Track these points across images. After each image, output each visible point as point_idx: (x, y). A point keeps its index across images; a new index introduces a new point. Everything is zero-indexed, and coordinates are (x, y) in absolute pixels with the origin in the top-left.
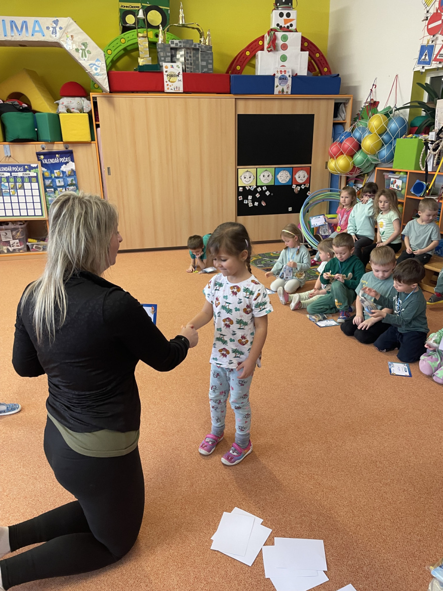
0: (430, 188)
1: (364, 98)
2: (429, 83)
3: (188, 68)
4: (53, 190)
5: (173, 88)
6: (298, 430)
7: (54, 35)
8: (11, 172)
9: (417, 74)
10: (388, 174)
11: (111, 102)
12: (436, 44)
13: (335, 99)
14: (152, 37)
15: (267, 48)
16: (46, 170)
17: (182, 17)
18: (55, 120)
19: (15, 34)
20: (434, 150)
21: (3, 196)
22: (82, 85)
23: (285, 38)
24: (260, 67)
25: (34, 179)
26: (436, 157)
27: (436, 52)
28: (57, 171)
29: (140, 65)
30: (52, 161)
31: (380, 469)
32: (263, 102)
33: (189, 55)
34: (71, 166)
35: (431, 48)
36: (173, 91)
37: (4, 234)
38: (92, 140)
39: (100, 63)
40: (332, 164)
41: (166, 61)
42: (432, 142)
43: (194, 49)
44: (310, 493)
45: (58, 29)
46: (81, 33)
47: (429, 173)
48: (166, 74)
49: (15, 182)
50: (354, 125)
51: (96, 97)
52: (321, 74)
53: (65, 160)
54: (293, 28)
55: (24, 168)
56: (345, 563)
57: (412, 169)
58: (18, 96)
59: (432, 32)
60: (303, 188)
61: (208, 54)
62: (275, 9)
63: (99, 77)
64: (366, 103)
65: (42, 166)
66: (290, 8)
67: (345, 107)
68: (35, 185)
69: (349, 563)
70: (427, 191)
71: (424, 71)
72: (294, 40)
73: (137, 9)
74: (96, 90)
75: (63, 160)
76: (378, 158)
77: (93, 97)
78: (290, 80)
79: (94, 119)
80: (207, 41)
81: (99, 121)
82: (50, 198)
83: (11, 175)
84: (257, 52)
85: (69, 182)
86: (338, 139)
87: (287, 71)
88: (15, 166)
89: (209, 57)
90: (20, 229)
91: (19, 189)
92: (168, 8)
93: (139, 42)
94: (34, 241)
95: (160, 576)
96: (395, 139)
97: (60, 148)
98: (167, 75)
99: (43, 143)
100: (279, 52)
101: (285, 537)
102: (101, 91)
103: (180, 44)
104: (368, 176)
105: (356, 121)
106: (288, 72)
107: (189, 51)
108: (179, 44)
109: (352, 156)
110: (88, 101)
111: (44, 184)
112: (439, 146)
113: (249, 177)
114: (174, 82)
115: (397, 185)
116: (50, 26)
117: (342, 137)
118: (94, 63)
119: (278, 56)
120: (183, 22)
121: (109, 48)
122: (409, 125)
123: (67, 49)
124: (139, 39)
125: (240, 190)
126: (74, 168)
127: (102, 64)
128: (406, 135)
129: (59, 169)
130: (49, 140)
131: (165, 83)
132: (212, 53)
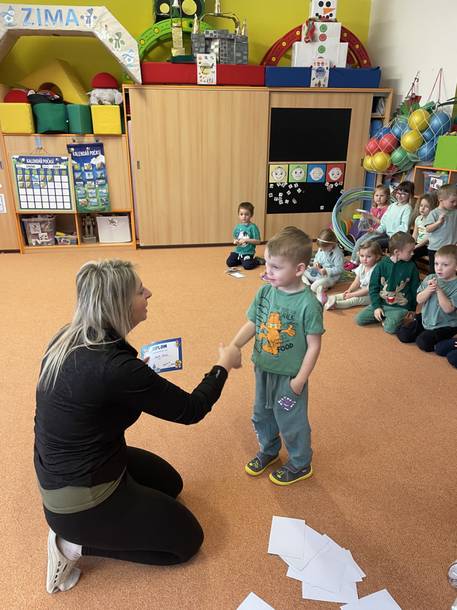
1: (405, 92)
3: (222, 59)
4: (82, 183)
5: (206, 80)
6: (331, 432)
7: (88, 25)
8: (41, 164)
10: (428, 173)
11: (142, 94)
13: (374, 93)
14: (186, 27)
15: (305, 39)
16: (76, 163)
17: (218, 6)
18: (87, 112)
19: (49, 23)
21: (33, 189)
22: (113, 76)
23: (324, 28)
24: (297, 58)
25: (64, 171)
28: (87, 164)
29: (173, 56)
30: (82, 154)
31: (414, 476)
32: (299, 95)
33: (224, 45)
34: (101, 159)
36: (206, 83)
37: (33, 227)
38: (122, 134)
39: (134, 54)
40: (368, 161)
41: (200, 52)
43: (229, 40)
44: (343, 495)
45: (92, 18)
46: (116, 22)
48: (200, 65)
49: (46, 174)
50: (393, 120)
51: (128, 89)
52: (360, 67)
53: (95, 153)
54: (333, 18)
55: (55, 160)
56: (379, 565)
57: (454, 168)
60: (336, 186)
61: (243, 45)
63: (132, 68)
64: (407, 98)
65: (72, 159)
67: (384, 101)
68: (65, 178)
69: (382, 564)
72: (333, 30)
74: (128, 81)
75: (93, 153)
76: (418, 156)
77: (125, 89)
78: (327, 72)
79: (125, 111)
80: (243, 31)
81: (130, 114)
82: (79, 192)
83: (42, 168)
84: (294, 42)
85: (99, 176)
86: (376, 135)
87: (325, 62)
88: (43, 158)
89: (244, 48)
90: (49, 223)
91: (50, 181)
93: (173, 32)
94: (63, 235)
96: (437, 136)
97: (91, 141)
98: (201, 67)
99: (74, 135)
100: (316, 43)
102: (132, 82)
103: (215, 34)
104: (406, 174)
105: (396, 116)
106: (326, 64)
107: (224, 42)
108: (214, 34)
109: (390, 154)
110: (120, 93)
111: (74, 177)
113: (280, 173)
114: (207, 74)
115: (437, 185)
116: (85, 16)
117: (381, 133)
118: (127, 54)
119: (316, 47)
120: (218, 11)
121: (142, 38)
122: (453, 122)
123: (101, 39)
124: (173, 29)
125: (271, 187)
126: (104, 162)
127: (135, 54)
128: (449, 132)
129: (89, 162)
130: (80, 132)
131: (198, 74)
132: (248, 44)
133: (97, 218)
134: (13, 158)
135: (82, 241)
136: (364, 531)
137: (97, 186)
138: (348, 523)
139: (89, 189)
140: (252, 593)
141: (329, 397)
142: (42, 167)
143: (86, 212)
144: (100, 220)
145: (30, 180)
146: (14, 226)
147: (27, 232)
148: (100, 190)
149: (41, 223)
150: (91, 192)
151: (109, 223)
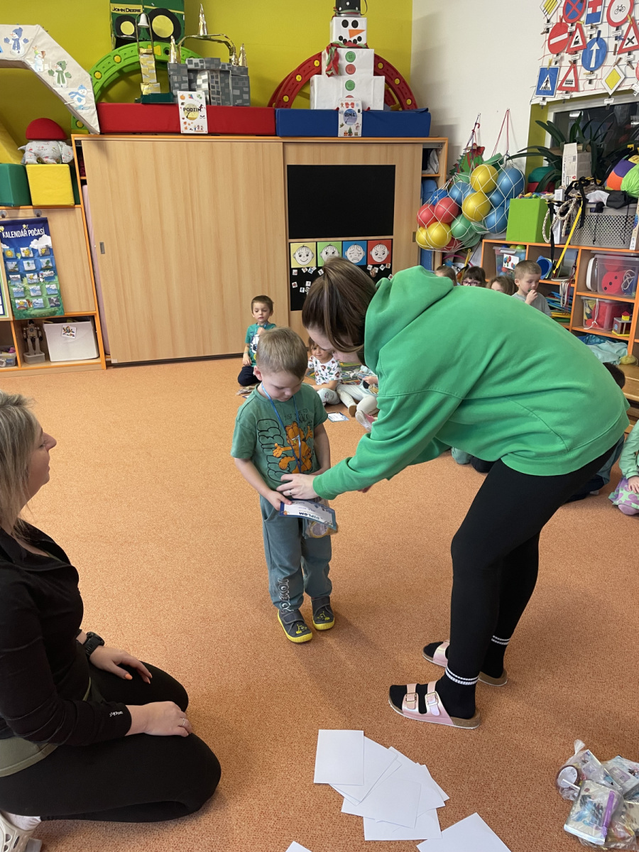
0: (557, 267)
1: (463, 142)
2: (552, 121)
3: (214, 98)
4: (19, 276)
5: (192, 127)
7: (16, 51)
9: (536, 109)
10: (500, 248)
11: (102, 148)
12: (560, 67)
13: (424, 143)
14: (160, 54)
15: (326, 71)
16: (8, 247)
17: (203, 25)
18: (20, 174)
20: (562, 214)
22: (57, 122)
23: (351, 57)
24: (317, 97)
26: (565, 223)
27: (561, 77)
28: (25, 249)
29: (144, 94)
30: (16, 234)
32: (323, 148)
33: (215, 80)
34: (46, 241)
35: (555, 72)
36: (193, 132)
38: (76, 204)
39: (86, 91)
40: (422, 235)
41: (182, 88)
42: (559, 204)
43: (221, 72)
45: (21, 42)
46: (56, 47)
47: (556, 246)
48: (183, 107)
50: (451, 179)
51: (80, 141)
52: (403, 109)
53: (36, 232)
54: (362, 43)
56: (466, 780)
57: (532, 241)
59: (555, 49)
60: (382, 269)
61: (242, 79)
62: (336, 16)
63: (84, 111)
64: (466, 149)
65: (2, 242)
66: (358, 14)
67: (438, 155)
69: (470, 779)
70: (554, 272)
71: (545, 104)
72: (364, 59)
73: (137, 13)
74: (79, 130)
75: (32, 232)
76: (485, 226)
77: (76, 141)
78: (360, 116)
79: (77, 172)
80: (240, 60)
81: (85, 176)
82: (14, 289)
84: (312, 76)
85: (44, 265)
86: (430, 200)
87: (355, 103)
89: (244, 84)
92: (183, 13)
93: (141, 61)
96: (508, 199)
97: (29, 215)
98: (184, 109)
99: (3, 208)
100: (344, 77)
102: (86, 131)
103: (202, 64)
104: (471, 251)
105: (454, 174)
106: (357, 105)
107: (214, 74)
108: (200, 64)
109: (450, 224)
110: (69, 147)
111: (6, 268)
112: (568, 209)
113: (306, 254)
114: (194, 119)
115: (512, 264)
116: (10, 38)
117: (435, 197)
118: (76, 91)
119: (342, 82)
120: (204, 32)
121: (97, 70)
122: (527, 180)
123: (36, 71)
124: (142, 57)
125: (294, 274)
126: (50, 244)
127: (88, 92)
128: (523, 194)
129: (28, 245)
130: (11, 204)
131: (181, 120)
132: (248, 77)
133: (45, 326)
135: (24, 360)
137: (41, 280)
138: (422, 727)
139: (29, 284)
140: (294, 842)
141: (387, 558)
143: (27, 318)
144: (48, 327)
148: (47, 286)
150: (33, 290)
151: (63, 333)
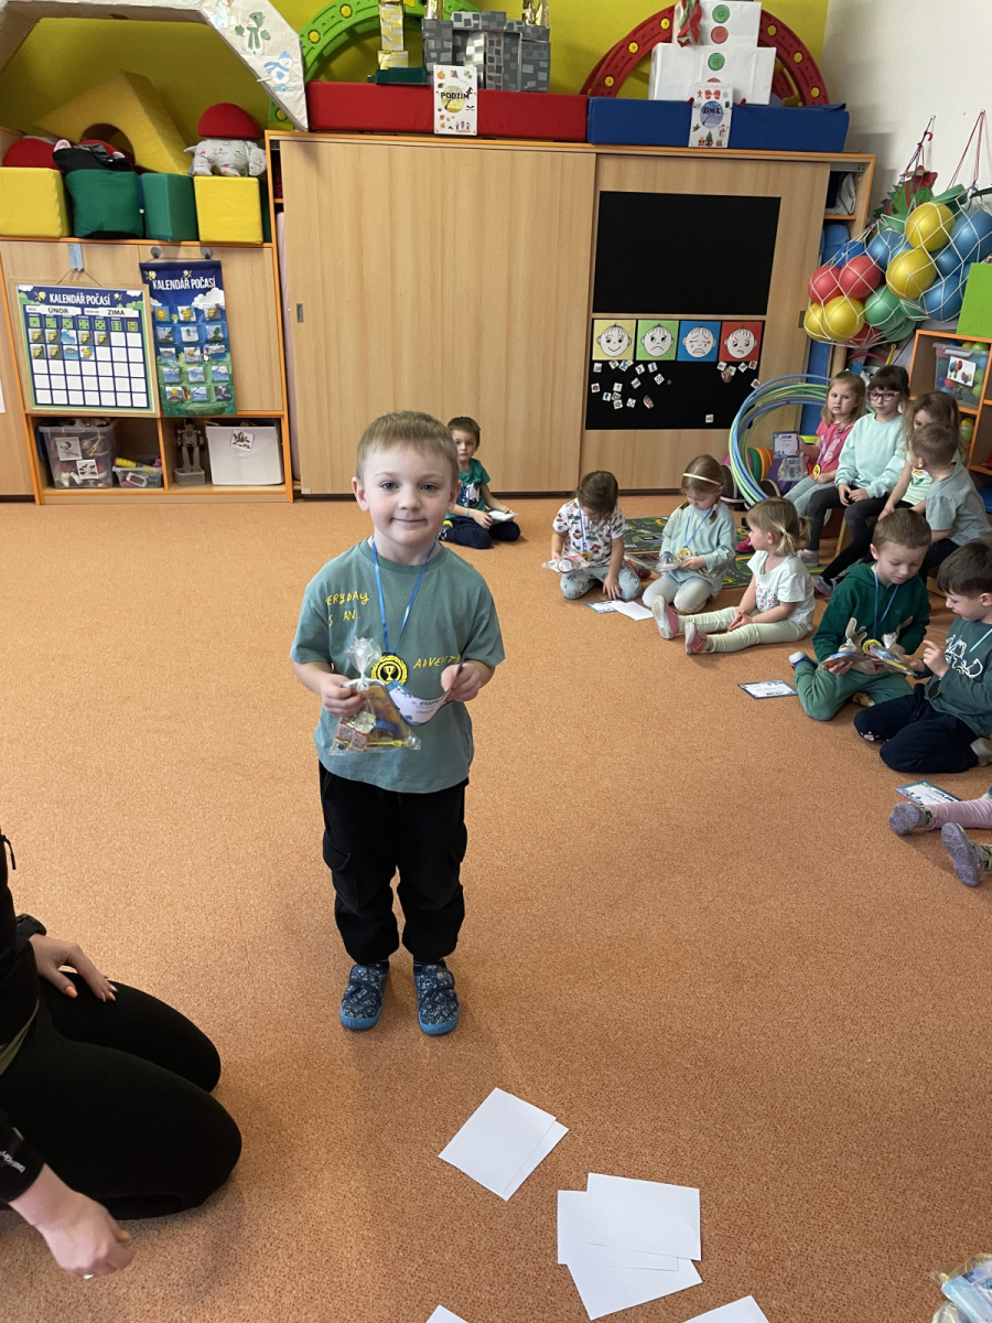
1: (901, 162)
3: (491, 78)
4: (173, 350)
5: (453, 123)
6: (673, 931)
8: (82, 306)
10: (944, 346)
11: (311, 154)
13: (832, 163)
14: (412, 5)
15: (680, 36)
16: (160, 305)
18: (184, 190)
21: (64, 360)
22: (250, 112)
23: (722, 14)
24: (660, 80)
25: (133, 323)
28: (185, 308)
30: (175, 285)
31: (850, 1037)
32: (661, 165)
33: (495, 47)
34: (216, 297)
36: (453, 132)
37: (65, 445)
38: (265, 242)
39: (290, 62)
40: (814, 317)
41: (442, 60)
43: (507, 34)
48: (441, 90)
49: (92, 329)
50: (873, 226)
51: (278, 141)
52: (805, 103)
53: (203, 283)
55: (112, 297)
56: (744, 1247)
58: (106, 133)
60: (743, 370)
61: (539, 47)
63: (286, 93)
64: (904, 175)
65: (151, 295)
67: (855, 183)
68: (134, 339)
69: (752, 1247)
72: (744, 19)
74: (279, 124)
75: (198, 283)
76: (923, 307)
77: (271, 141)
78: (728, 113)
79: (270, 192)
80: (539, 15)
81: (282, 197)
82: (166, 369)
83: (83, 314)
84: (655, 44)
85: (211, 335)
86: (833, 258)
87: (722, 91)
88: (92, 293)
89: (541, 55)
90: (99, 437)
91: (101, 345)
93: (382, 16)
94: (129, 465)
95: (323, 1237)
96: (967, 263)
97: (193, 256)
98: (443, 95)
99: (157, 242)
100: (702, 48)
101: (613, 1174)
102: (289, 126)
103: (476, 22)
104: (897, 349)
105: (879, 217)
106: (726, 95)
107: (495, 39)
108: (473, 22)
109: (863, 301)
110: (260, 150)
111: (155, 336)
113: (616, 339)
114: (457, 111)
115: (964, 374)
117: (843, 255)
118: (276, 61)
119: (702, 57)
121: (313, 27)
123: (217, 27)
124: (383, 8)
125: (595, 370)
126: (222, 303)
127: (294, 63)
129: (189, 302)
130: (168, 237)
131: (437, 114)
132: (549, 45)
133: (208, 428)
134: (20, 291)
135: (174, 480)
136: (719, 1166)
137: (206, 358)
139: (188, 363)
142: (83, 311)
143: (182, 416)
144: (214, 434)
145: (57, 341)
146: (22, 442)
147: (51, 457)
148: (214, 368)
149: (82, 437)
150: (192, 372)
151: (233, 441)
